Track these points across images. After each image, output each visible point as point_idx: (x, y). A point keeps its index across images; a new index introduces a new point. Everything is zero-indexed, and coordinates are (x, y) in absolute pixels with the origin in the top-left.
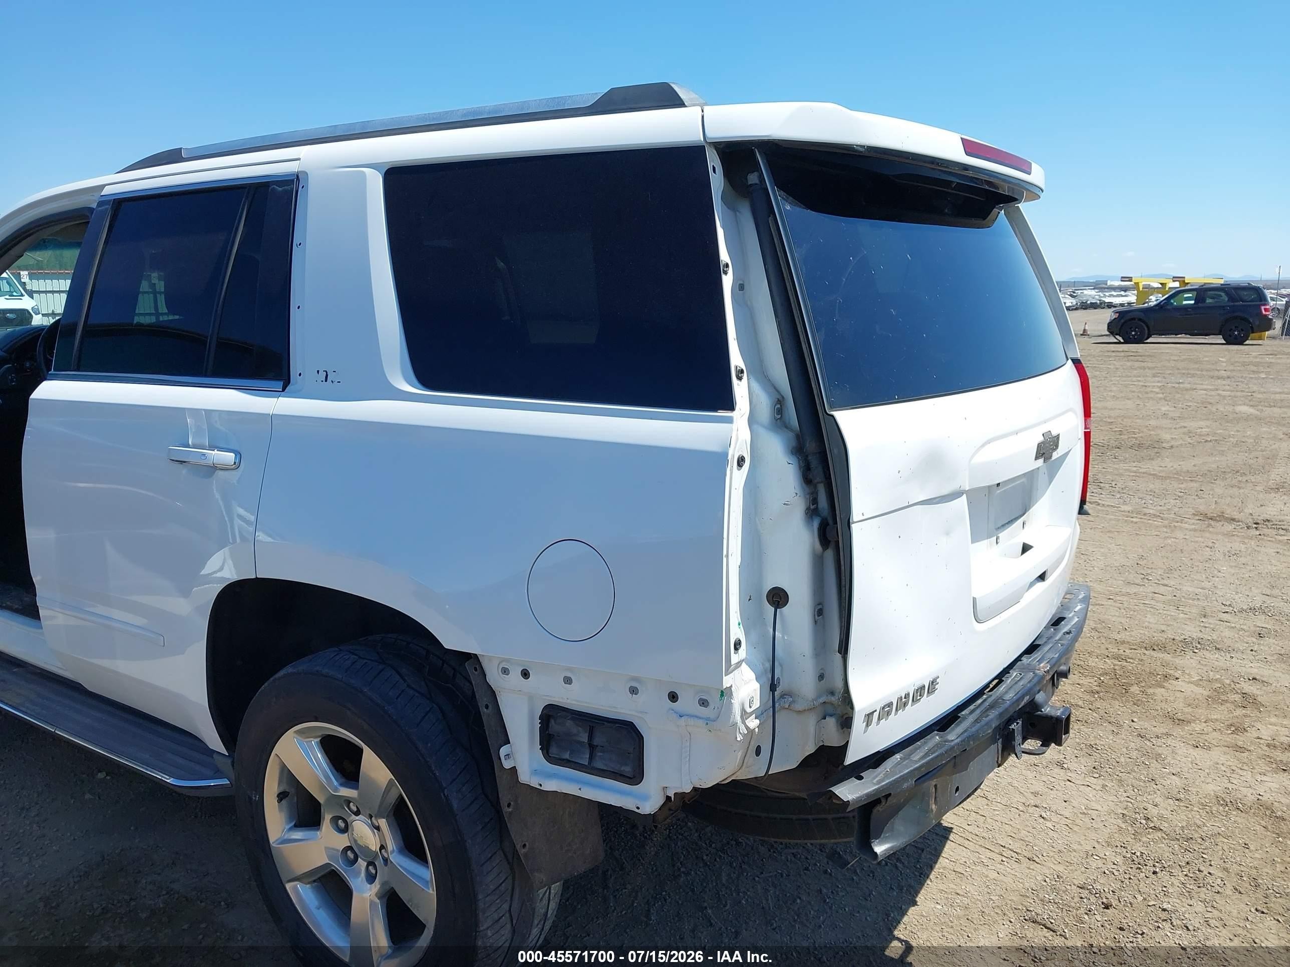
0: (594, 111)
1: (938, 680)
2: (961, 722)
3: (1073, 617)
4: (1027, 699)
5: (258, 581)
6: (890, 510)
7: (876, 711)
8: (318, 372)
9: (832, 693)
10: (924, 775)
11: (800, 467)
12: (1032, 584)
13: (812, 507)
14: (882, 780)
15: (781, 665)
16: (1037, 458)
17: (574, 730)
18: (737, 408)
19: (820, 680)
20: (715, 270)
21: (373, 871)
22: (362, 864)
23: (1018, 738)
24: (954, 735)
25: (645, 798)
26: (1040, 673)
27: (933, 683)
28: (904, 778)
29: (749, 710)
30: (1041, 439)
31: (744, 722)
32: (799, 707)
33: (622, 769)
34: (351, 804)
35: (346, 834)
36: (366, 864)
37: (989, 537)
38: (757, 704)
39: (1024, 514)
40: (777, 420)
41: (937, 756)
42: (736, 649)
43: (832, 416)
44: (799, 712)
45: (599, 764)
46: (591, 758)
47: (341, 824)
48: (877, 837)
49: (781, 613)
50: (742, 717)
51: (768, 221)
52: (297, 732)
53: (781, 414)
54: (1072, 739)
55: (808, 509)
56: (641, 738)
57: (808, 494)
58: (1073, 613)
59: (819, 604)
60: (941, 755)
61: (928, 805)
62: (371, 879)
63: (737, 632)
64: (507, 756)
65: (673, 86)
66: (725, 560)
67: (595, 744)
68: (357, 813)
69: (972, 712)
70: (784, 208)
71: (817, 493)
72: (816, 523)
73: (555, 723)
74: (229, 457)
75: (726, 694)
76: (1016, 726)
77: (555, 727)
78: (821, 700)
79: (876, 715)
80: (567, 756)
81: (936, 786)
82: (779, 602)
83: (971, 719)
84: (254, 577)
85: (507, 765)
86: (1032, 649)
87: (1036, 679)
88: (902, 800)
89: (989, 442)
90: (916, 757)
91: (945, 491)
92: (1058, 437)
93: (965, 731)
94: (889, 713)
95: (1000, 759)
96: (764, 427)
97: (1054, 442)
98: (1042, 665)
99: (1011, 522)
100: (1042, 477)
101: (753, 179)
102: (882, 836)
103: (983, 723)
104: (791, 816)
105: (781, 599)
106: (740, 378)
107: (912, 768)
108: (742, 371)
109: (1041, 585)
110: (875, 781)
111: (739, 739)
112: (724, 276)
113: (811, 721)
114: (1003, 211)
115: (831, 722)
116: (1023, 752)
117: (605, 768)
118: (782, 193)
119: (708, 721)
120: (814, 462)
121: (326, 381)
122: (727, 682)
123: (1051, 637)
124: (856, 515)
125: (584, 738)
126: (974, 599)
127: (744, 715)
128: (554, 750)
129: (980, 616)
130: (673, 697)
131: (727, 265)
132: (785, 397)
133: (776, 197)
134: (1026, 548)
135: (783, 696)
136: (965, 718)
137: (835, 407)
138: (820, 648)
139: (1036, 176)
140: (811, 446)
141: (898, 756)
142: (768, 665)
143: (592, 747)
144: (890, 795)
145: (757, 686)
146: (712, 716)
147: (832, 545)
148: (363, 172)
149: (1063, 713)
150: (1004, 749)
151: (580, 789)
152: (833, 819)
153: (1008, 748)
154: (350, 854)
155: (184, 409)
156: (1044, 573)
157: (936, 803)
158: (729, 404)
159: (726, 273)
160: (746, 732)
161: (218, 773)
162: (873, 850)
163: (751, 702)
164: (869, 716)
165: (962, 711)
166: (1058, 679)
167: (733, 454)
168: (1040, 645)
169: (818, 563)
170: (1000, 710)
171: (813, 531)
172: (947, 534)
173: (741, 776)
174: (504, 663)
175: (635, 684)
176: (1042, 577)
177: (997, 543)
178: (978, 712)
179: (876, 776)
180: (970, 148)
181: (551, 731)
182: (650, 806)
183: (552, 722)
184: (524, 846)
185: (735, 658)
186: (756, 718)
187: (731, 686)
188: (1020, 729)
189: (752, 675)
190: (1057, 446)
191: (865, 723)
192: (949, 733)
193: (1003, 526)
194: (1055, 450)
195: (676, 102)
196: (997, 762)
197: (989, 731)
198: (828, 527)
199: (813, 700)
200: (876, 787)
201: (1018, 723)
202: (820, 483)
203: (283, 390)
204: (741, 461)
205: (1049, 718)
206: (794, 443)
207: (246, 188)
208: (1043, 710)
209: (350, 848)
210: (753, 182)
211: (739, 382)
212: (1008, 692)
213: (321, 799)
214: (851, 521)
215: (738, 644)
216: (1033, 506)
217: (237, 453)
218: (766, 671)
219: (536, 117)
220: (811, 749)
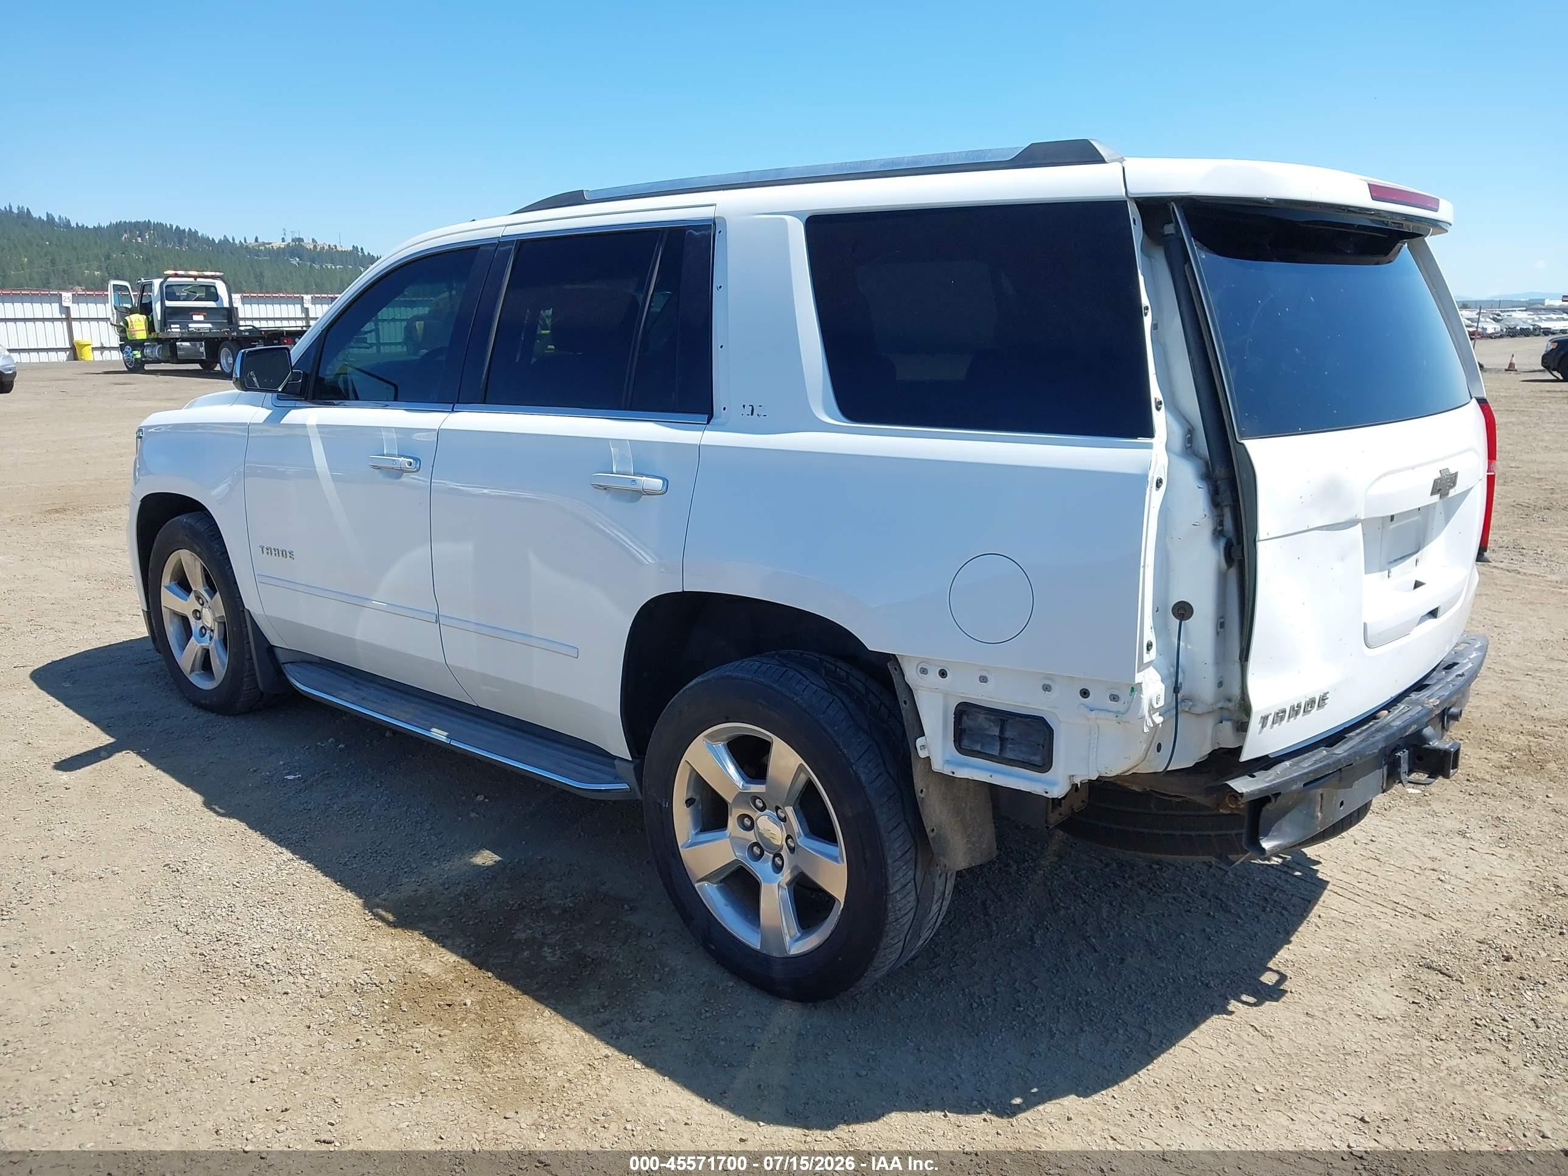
0: (1014, 165)
1: (1328, 696)
2: (1348, 741)
3: (1467, 663)
4: (1414, 727)
5: (684, 594)
6: (1293, 532)
7: (1271, 714)
8: (744, 406)
9: (1229, 700)
10: (1314, 781)
11: (1209, 491)
12: (1422, 619)
13: (1219, 528)
14: (1274, 780)
15: (1184, 673)
16: (1432, 494)
17: (986, 725)
18: (1156, 435)
19: (1219, 687)
20: (1137, 312)
21: (780, 863)
22: (769, 855)
23: (1404, 767)
24: (1341, 750)
25: (1054, 784)
26: (1431, 706)
27: (1323, 699)
28: (1293, 780)
29: (1156, 706)
30: (1439, 475)
31: (1151, 717)
32: (1198, 710)
33: (1031, 759)
34: (757, 801)
35: (752, 831)
36: (772, 856)
37: (1381, 570)
38: (1162, 703)
39: (1417, 552)
40: (1187, 448)
41: (1325, 766)
42: (1148, 650)
43: (1243, 444)
44: (1198, 715)
45: (1009, 755)
46: (1001, 750)
47: (747, 822)
48: (1266, 835)
49: (1185, 624)
50: (1149, 711)
51: (1184, 267)
52: (709, 736)
53: (1191, 443)
54: (1458, 774)
55: (1215, 529)
56: (1051, 731)
57: (1216, 516)
58: (1467, 660)
59: (1221, 618)
60: (1329, 765)
61: (1314, 811)
62: (778, 869)
63: (1149, 635)
64: (923, 747)
65: (1093, 142)
66: (1142, 569)
67: (1006, 736)
68: (762, 809)
69: (1358, 734)
70: (1200, 257)
71: (1223, 516)
72: (1222, 543)
73: (968, 718)
74: (657, 484)
75: (1135, 689)
76: (1403, 755)
77: (967, 722)
78: (1220, 705)
79: (1271, 719)
80: (978, 748)
81: (1322, 795)
82: (1183, 614)
83: (1357, 739)
84: (681, 591)
85: (922, 754)
86: (1419, 686)
87: (1424, 712)
88: (1290, 803)
89: (1385, 475)
90: (1306, 764)
91: (1342, 519)
92: (1456, 475)
93: (1352, 748)
94: (1282, 719)
95: (1385, 785)
96: (1176, 454)
97: (1451, 479)
98: (1431, 699)
99: (1403, 558)
100: (1439, 517)
101: (1169, 229)
102: (1270, 835)
103: (1369, 742)
104: (1174, 832)
105: (1186, 611)
106: (1158, 409)
107: (1300, 773)
108: (1160, 403)
109: (1431, 622)
110: (1267, 780)
111: (1145, 731)
112: (1144, 318)
113: (1209, 723)
114: (1406, 245)
115: (1228, 726)
116: (1409, 782)
117: (1015, 758)
118: (1198, 243)
119: (1117, 714)
120: (1223, 487)
121: (752, 414)
122: (1139, 678)
123: (1442, 679)
124: (1262, 533)
125: (996, 731)
126: (1365, 624)
127: (1152, 710)
128: (965, 743)
129: (1369, 640)
130: (1085, 693)
131: (1147, 308)
132: (1195, 427)
133: (1192, 246)
134: (1418, 585)
135: (1183, 700)
136: (1351, 738)
137: (1243, 437)
138: (1221, 658)
139: (1444, 212)
140: (1220, 472)
141: (1287, 763)
142: (1173, 670)
143: (1002, 740)
144: (1280, 793)
145: (1163, 687)
146: (1122, 710)
147: (1236, 564)
148: (784, 220)
149: (1451, 747)
150: (1389, 775)
151: (991, 776)
152: (1215, 836)
153: (1393, 776)
154: (756, 850)
155: (608, 439)
156: (1437, 609)
157: (1321, 812)
158: (1149, 432)
159: (1146, 314)
160: (1152, 726)
161: (618, 779)
162: (1260, 846)
163: (1158, 699)
164: (1265, 719)
165: (1349, 733)
166: (1448, 722)
167: (1153, 477)
168: (1429, 685)
169: (1222, 578)
170: (1387, 733)
171: (1219, 550)
172: (1342, 559)
173: (1143, 769)
174: (922, 664)
175: (1048, 682)
176: (1433, 614)
177: (1389, 576)
178: (1364, 734)
179: (1268, 777)
180: (1377, 192)
181: (964, 726)
182: (1058, 791)
183: (965, 718)
184: (933, 830)
185: (1147, 658)
186: (1160, 715)
187: (1141, 683)
188: (1407, 757)
189: (1159, 677)
190: (1454, 484)
191: (1261, 725)
192: (1336, 749)
193: (1395, 561)
194: (1452, 487)
195: (1095, 158)
196: (1382, 787)
197: (1376, 751)
198: (1233, 548)
199: (1212, 705)
200: (1268, 784)
201: (1404, 752)
202: (1226, 506)
203: (708, 423)
204: (1159, 483)
205: (1436, 751)
206: (1204, 470)
207: (659, 231)
208: (1431, 743)
209: (756, 844)
210: (1169, 233)
211: (1157, 412)
212: (1395, 719)
213: (729, 798)
214: (1257, 539)
215: (1149, 646)
216: (1428, 544)
217: (664, 479)
218: (1170, 674)
219: (957, 169)
220: (1207, 749)
